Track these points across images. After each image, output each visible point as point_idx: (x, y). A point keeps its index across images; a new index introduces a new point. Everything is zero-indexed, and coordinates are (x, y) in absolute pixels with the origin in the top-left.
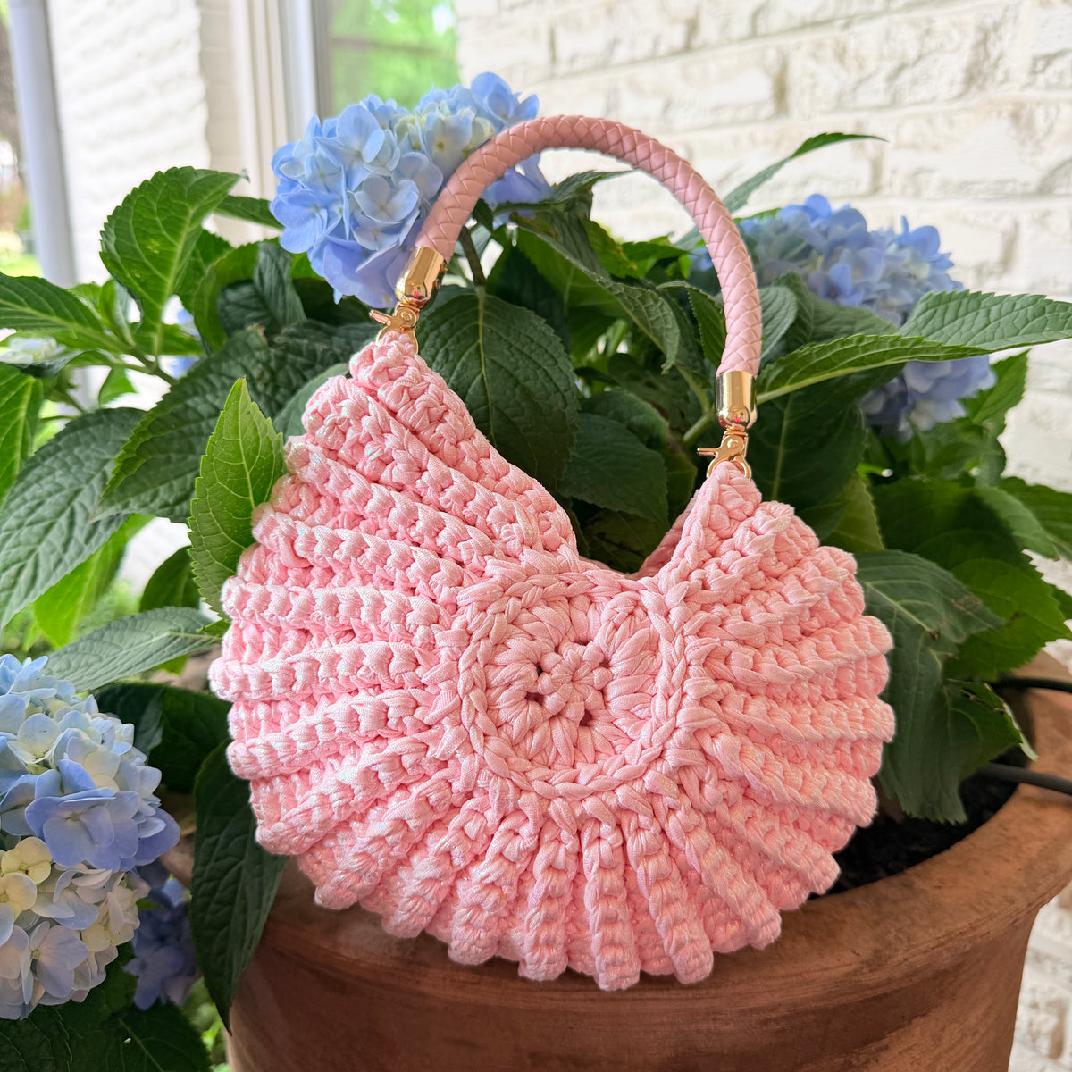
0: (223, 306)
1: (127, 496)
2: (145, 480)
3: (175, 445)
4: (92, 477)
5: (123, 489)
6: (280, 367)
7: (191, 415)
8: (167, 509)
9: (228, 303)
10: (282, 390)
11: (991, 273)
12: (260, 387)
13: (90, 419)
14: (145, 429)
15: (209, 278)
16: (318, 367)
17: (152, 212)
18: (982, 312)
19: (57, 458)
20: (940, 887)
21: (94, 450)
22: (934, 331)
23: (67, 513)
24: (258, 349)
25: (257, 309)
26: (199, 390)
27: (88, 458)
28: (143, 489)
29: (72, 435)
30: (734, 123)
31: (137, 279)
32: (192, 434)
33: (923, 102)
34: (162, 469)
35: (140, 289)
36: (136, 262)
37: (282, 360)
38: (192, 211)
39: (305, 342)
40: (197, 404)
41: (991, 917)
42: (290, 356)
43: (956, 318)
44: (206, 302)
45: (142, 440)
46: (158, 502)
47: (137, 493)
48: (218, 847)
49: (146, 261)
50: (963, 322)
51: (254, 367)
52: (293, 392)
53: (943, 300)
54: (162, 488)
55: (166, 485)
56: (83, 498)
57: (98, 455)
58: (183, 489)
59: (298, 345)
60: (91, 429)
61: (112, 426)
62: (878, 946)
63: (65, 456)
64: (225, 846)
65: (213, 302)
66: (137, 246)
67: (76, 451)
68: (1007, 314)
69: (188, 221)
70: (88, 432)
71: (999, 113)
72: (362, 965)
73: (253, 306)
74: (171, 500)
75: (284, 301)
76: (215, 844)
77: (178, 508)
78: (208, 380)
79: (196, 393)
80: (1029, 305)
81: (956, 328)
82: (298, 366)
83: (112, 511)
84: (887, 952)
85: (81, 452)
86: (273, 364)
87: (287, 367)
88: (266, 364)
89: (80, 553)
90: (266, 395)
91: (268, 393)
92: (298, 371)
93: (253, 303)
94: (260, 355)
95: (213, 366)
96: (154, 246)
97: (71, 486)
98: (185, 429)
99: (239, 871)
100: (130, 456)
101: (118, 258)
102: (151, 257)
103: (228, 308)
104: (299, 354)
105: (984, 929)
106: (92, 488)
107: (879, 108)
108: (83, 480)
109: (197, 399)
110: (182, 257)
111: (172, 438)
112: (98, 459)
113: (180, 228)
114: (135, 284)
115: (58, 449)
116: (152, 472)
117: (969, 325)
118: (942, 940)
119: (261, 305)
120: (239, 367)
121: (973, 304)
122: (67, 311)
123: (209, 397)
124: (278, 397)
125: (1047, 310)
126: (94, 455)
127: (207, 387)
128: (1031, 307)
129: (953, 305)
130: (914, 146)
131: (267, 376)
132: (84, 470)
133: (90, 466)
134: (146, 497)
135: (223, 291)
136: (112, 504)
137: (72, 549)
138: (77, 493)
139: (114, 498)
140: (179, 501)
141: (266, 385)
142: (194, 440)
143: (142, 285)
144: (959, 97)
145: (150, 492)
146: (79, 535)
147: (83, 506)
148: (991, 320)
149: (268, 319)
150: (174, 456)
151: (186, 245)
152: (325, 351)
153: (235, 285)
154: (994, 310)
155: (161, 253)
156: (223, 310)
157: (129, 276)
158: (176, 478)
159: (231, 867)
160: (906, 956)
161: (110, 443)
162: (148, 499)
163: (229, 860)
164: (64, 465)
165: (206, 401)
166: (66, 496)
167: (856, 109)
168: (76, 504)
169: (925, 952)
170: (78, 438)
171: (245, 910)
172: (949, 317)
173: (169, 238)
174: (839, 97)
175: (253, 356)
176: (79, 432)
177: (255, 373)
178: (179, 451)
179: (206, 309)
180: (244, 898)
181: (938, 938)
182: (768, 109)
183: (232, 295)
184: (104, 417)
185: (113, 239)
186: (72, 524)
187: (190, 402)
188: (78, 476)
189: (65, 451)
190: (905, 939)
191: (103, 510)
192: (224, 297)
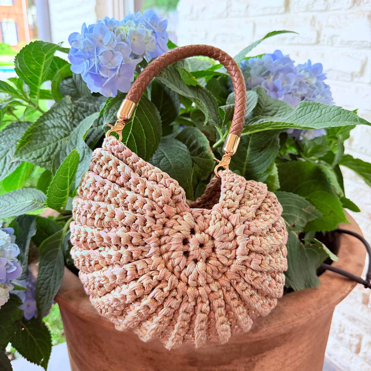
0: (62, 86)
1: (22, 154)
2: (28, 149)
3: (39, 138)
4: (13, 146)
5: (21, 152)
6: (75, 112)
7: (46, 127)
8: (34, 160)
9: (64, 85)
10: (76, 120)
11: (356, 76)
12: (68, 118)
13: (14, 125)
14: (30, 131)
15: (58, 75)
16: (89, 112)
17: (31, 55)
18: (319, 111)
19: (2, 138)
20: (285, 305)
21: (14, 136)
22: (302, 116)
23: (4, 158)
24: (69, 105)
25: (73, 88)
26: (49, 118)
27: (12, 139)
28: (28, 152)
29: (8, 130)
31: (28, 78)
32: (45, 134)
34: (35, 146)
36: (28, 72)
37: (76, 109)
38: (45, 55)
39: (85, 103)
40: (48, 123)
41: (300, 318)
42: (79, 108)
43: (310, 112)
44: (56, 84)
45: (28, 135)
46: (32, 157)
47: (25, 154)
49: (31, 72)
50: (312, 114)
51: (67, 111)
52: (80, 120)
53: (307, 104)
54: (34, 152)
55: (35, 151)
56: (9, 153)
57: (16, 138)
58: (40, 153)
59: (83, 104)
60: (14, 128)
61: (21, 128)
62: (257, 325)
63: (5, 137)
65: (58, 84)
66: (27, 67)
67: (9, 136)
68: (328, 113)
69: (45, 58)
70: (13, 130)
71: (364, 15)
73: (72, 86)
74: (36, 157)
75: (82, 86)
76: (44, 269)
77: (38, 160)
78: (52, 115)
79: (48, 119)
81: (309, 116)
82: (82, 111)
83: (17, 159)
84: (260, 327)
85: (10, 136)
86: (73, 110)
87: (78, 112)
88: (71, 111)
89: (7, 173)
90: (70, 122)
91: (71, 120)
92: (81, 113)
93: (72, 85)
94: (69, 107)
95: (55, 110)
96: (33, 67)
97: (6, 148)
98: (43, 132)
100: (24, 140)
101: (21, 70)
102: (32, 70)
103: (64, 87)
104: (82, 107)
105: (297, 322)
106: (12, 150)
107: (321, 11)
108: (10, 147)
109: (48, 121)
110: (44, 70)
111: (38, 135)
112: (15, 139)
113: (42, 61)
114: (28, 79)
115: (3, 135)
116: (31, 147)
117: (314, 115)
118: (281, 325)
119: (74, 86)
120: (62, 111)
121: (317, 107)
122: (5, 88)
123: (52, 121)
124: (74, 122)
125: (342, 113)
126: (14, 138)
127: (52, 117)
128: (336, 111)
129: (309, 107)
131: (71, 114)
132: (11, 143)
133: (13, 142)
134: (28, 155)
135: (63, 80)
136: (17, 157)
137: (5, 171)
138: (8, 151)
139: (18, 155)
140: (38, 157)
141: (70, 118)
142: (46, 136)
143: (30, 80)
144: (350, 8)
145: (30, 154)
146: (7, 166)
147: (9, 156)
148: (322, 114)
149: (76, 92)
150: (39, 141)
151: (45, 66)
152: (92, 106)
153: (66, 78)
154: (324, 110)
155: (36, 69)
156: (62, 87)
157: (25, 76)
158: (39, 149)
160: (266, 329)
161: (20, 134)
162: (29, 156)
163: (48, 275)
164: (5, 141)
165: (51, 122)
166: (4, 152)
167: (313, 11)
168: (7, 155)
169: (274, 328)
170: (10, 131)
172: (308, 111)
173: (39, 64)
174: (307, 6)
175: (67, 107)
176: (10, 129)
177: (67, 113)
178: (41, 140)
179: (56, 86)
181: (279, 324)
183: (65, 82)
184: (19, 124)
185: (18, 64)
186: (5, 162)
187: (46, 122)
188: (9, 145)
189: (5, 136)
190: (267, 323)
191: (15, 159)
192: (63, 83)
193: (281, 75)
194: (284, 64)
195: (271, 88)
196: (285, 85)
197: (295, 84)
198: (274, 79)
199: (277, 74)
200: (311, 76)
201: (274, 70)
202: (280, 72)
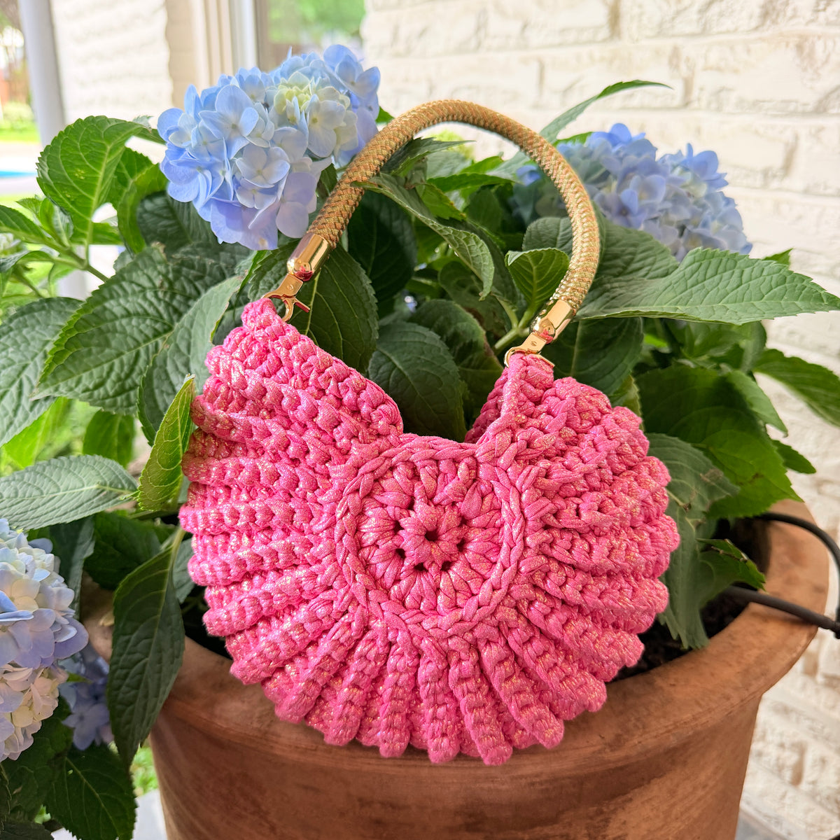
0: (141, 214)
1: (58, 381)
2: (72, 369)
3: (95, 341)
4: (36, 355)
5: (54, 375)
6: (177, 278)
7: (108, 315)
8: (88, 393)
9: (146, 211)
10: (178, 297)
11: (774, 176)
12: (161, 295)
13: (34, 306)
14: (72, 327)
15: (131, 191)
16: (207, 279)
17: (76, 148)
18: (737, 272)
19: (9, 337)
21: (38, 332)
22: (697, 283)
23: (17, 384)
24: (160, 263)
25: (167, 218)
26: (115, 294)
27: (33, 339)
28: (71, 375)
29: (21, 319)
30: (577, 43)
31: (69, 199)
32: (109, 331)
33: (728, 32)
34: (85, 360)
35: (71, 206)
36: (66, 186)
37: (177, 272)
38: (109, 147)
39: (197, 257)
40: (113, 306)
42: (185, 269)
43: (716, 274)
44: (128, 209)
45: (70, 336)
46: (81, 387)
47: (66, 379)
48: (130, 644)
49: (74, 185)
50: (721, 279)
51: (156, 277)
52: (188, 299)
53: (708, 256)
54: (85, 375)
55: (88, 373)
56: (29, 373)
57: (40, 336)
58: (101, 377)
59: (192, 260)
60: (36, 314)
61: (52, 312)
63: (16, 335)
64: (135, 645)
65: (133, 209)
66: (66, 174)
67: (24, 331)
68: (756, 278)
69: (107, 154)
70: (34, 317)
71: (787, 45)
72: (232, 732)
73: (165, 215)
74: (91, 386)
75: (189, 213)
76: (128, 641)
77: (96, 393)
78: (121, 287)
79: (112, 297)
80: (774, 273)
81: (714, 284)
82: (190, 277)
83: (46, 393)
85: (28, 333)
86: (171, 276)
87: (182, 278)
88: (165, 276)
89: (26, 419)
90: (165, 302)
91: (167, 299)
92: (190, 282)
93: (165, 213)
94: (161, 268)
95: (125, 275)
96: (80, 173)
97: (20, 361)
98: (103, 327)
99: (145, 665)
100: (59, 349)
101: (52, 183)
102: (78, 182)
103: (145, 216)
104: (192, 267)
106: (35, 365)
107: (693, 35)
108: (29, 357)
109: (112, 302)
110: (104, 179)
111: (92, 336)
112: (40, 340)
113: (102, 160)
114: (67, 202)
115: (11, 330)
116: (77, 363)
117: (725, 283)
119: (170, 215)
120: (145, 276)
121: (730, 263)
122: (14, 223)
123: (122, 301)
124: (175, 303)
125: (788, 280)
126: (37, 336)
127: (121, 292)
128: (775, 276)
129: (714, 262)
130: (719, 69)
131: (166, 285)
132: (31, 348)
133: (35, 346)
134: (72, 382)
135: (142, 201)
136: (47, 386)
137: (20, 414)
138: (24, 367)
139: (48, 383)
140: (97, 387)
141: (165, 293)
142: (109, 335)
143: (73, 203)
144: (756, 28)
145: (75, 379)
146: (26, 404)
147: (28, 379)
148: (743, 281)
149: (176, 227)
150: (94, 350)
151: (106, 171)
152: (213, 265)
153: (151, 196)
154: (747, 271)
155: (86, 178)
156: (141, 217)
157: (61, 196)
158: (96, 366)
159: (139, 661)
161: (50, 327)
162: (73, 385)
163: (137, 656)
164: (15, 343)
165: (119, 304)
166: (16, 370)
167: (673, 36)
168: (23, 376)
170: (26, 321)
171: (146, 696)
172: (710, 272)
173: (93, 168)
174: (661, 25)
175: (155, 268)
176: (26, 317)
177: (158, 283)
178: (98, 345)
179: (128, 216)
180: (146, 686)
182: (605, 33)
183: (148, 205)
184: (46, 304)
185: (47, 169)
186: (20, 394)
187: (107, 305)
188: (25, 353)
189: (16, 332)
191: (40, 391)
192: (143, 207)
193: (635, 180)
194: (639, 155)
195: (615, 208)
196: (645, 202)
197: (665, 199)
198: (620, 189)
199: (625, 178)
200: (695, 180)
201: (618, 168)
202: (631, 174)
